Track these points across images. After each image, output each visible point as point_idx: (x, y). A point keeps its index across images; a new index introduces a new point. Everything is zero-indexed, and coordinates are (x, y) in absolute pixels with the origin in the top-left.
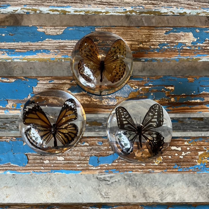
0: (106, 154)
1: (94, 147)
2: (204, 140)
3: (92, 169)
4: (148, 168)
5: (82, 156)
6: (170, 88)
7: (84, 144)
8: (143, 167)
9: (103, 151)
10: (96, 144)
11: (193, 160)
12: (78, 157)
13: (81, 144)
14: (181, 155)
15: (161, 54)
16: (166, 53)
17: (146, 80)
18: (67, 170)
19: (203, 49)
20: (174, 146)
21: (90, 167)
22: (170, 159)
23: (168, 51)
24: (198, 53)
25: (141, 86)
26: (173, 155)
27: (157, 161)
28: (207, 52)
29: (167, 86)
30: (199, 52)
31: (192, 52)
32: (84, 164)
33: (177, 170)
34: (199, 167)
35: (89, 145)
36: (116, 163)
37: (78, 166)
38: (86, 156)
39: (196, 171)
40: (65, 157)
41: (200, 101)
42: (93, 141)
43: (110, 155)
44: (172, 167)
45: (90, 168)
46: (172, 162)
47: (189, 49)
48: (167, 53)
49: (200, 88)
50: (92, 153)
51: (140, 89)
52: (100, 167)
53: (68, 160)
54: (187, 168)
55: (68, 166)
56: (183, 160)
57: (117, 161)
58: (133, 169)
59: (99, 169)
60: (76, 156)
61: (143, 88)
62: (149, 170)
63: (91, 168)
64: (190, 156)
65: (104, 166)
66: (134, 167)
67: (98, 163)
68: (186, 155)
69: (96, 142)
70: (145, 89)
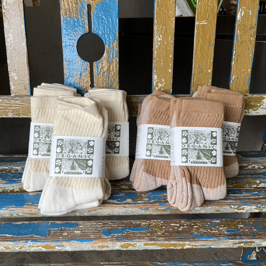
1: (107, 225)
3: (104, 237)
4: (153, 236)
5: (96, 230)
8: (148, 235)
9: (115, 227)
11: (191, 231)
12: (93, 231)
13: (96, 224)
20: (173, 223)
22: (171, 231)
26: (173, 229)
27: (160, 232)
32: (97, 235)
33: (179, 237)
34: (197, 235)
35: (102, 224)
36: (125, 233)
37: (92, 236)
38: (99, 231)
39: (195, 238)
40: (82, 231)
42: (106, 222)
46: (173, 233)
50: (104, 228)
55: (84, 236)
56: (182, 231)
58: (140, 237)
59: (110, 238)
64: (187, 229)
65: (115, 236)
68: (184, 228)
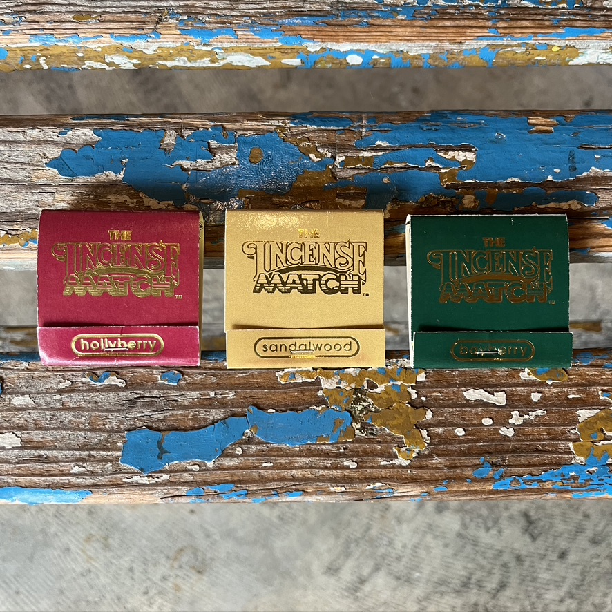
0: (195, 419)
1: (146, 394)
2: (599, 363)
3: (137, 482)
4: (368, 478)
5: (93, 430)
6: (461, 156)
7: (107, 382)
8: (346, 472)
9: (185, 407)
10: (155, 382)
11: (557, 445)
12: (80, 433)
13: (92, 382)
14: (507, 425)
15: (421, 27)
16: (441, 24)
17: (362, 127)
18: (31, 487)
19: (587, 7)
20: (475, 385)
21: (127, 475)
22: (461, 441)
23: (449, 13)
24: (570, 23)
25: (343, 147)
26: (474, 425)
27: (404, 449)
28: (602, 18)
29: (447, 149)
30: (572, 17)
31: (545, 18)
32: (101, 461)
33: (491, 488)
34: (583, 471)
35: (123, 386)
36: (238, 456)
37: (76, 470)
38: (112, 431)
39: (568, 491)
40: (26, 436)
41: (579, 207)
42: (142, 370)
43: (213, 423)
44: (469, 472)
45: (125, 480)
46: (467, 453)
47: (532, 5)
48: (447, 23)
49: (579, 154)
50: (135, 418)
51: (340, 159)
52: (166, 477)
53: (35, 444)
54: (532, 478)
55: (37, 472)
56: (514, 446)
57: (240, 449)
58: (305, 480)
59: (165, 485)
60: (68, 429)
61: (349, 155)
62: (372, 486)
63: (128, 481)
64: (542, 428)
65: (186, 471)
66: (308, 473)
67: (160, 457)
68: (525, 424)
69: (155, 371)
70: (358, 160)
